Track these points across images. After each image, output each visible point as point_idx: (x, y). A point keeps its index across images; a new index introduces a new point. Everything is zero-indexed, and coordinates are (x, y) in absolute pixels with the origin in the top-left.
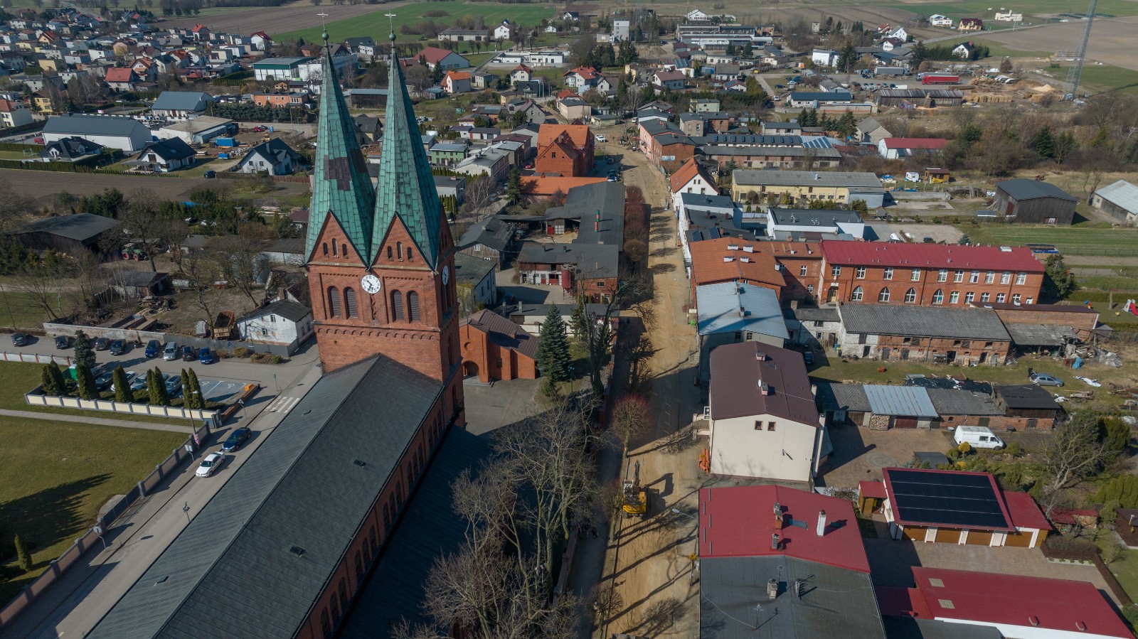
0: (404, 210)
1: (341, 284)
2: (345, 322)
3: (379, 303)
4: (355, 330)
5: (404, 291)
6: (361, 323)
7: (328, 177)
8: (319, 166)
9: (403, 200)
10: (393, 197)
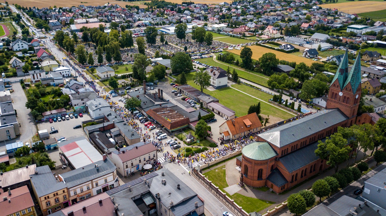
0: (352, 81)
1: (335, 92)
2: (333, 100)
3: (341, 98)
4: (335, 102)
5: (347, 97)
6: (336, 101)
7: (339, 72)
8: (339, 69)
9: (352, 79)
10: (350, 78)
